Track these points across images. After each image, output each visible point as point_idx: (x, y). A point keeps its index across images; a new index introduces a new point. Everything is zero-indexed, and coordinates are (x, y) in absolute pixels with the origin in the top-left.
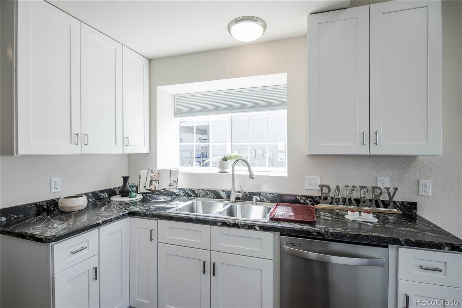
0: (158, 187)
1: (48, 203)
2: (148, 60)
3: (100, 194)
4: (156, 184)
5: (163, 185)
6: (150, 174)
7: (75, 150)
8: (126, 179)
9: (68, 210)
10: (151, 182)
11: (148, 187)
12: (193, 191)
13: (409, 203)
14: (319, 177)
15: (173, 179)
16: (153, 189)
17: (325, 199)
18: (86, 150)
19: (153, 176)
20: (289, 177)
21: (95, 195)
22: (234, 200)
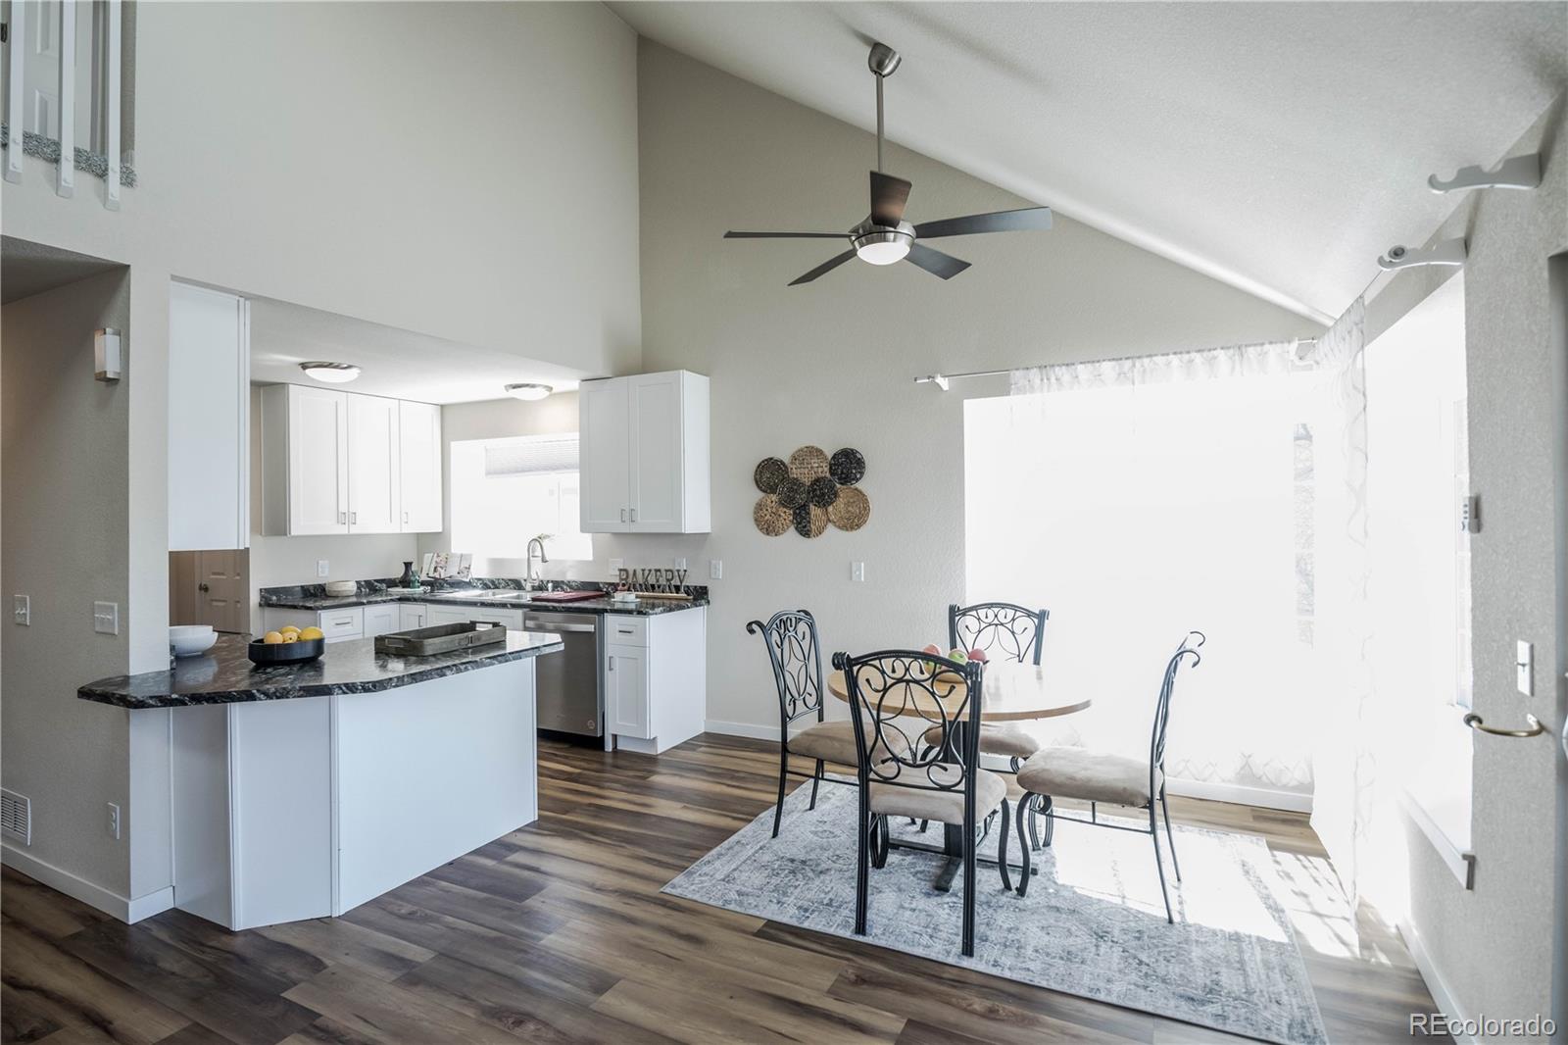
0: (443, 574)
1: (315, 587)
2: (439, 407)
3: (376, 584)
4: (442, 571)
5: (451, 572)
6: (435, 559)
7: (342, 530)
8: (408, 565)
9: (334, 594)
10: (436, 568)
11: (431, 575)
12: (493, 582)
13: (701, 587)
14: (622, 560)
15: (465, 564)
16: (438, 577)
17: (624, 585)
18: (354, 530)
19: (438, 560)
20: (594, 561)
21: (368, 583)
22: (530, 589)
